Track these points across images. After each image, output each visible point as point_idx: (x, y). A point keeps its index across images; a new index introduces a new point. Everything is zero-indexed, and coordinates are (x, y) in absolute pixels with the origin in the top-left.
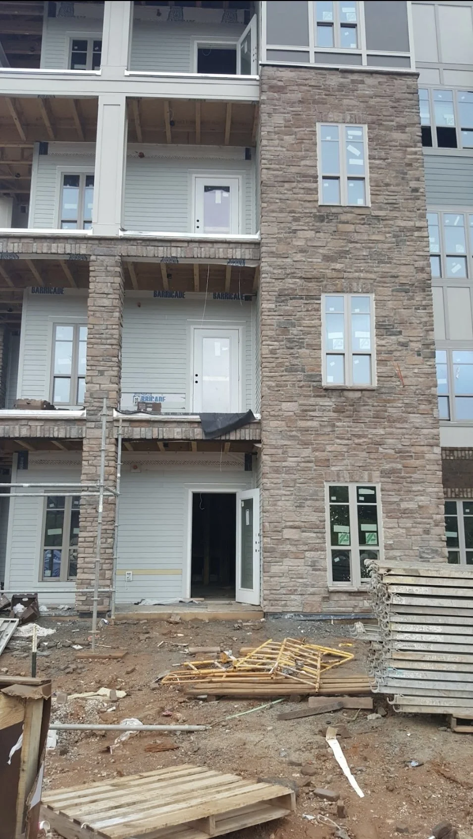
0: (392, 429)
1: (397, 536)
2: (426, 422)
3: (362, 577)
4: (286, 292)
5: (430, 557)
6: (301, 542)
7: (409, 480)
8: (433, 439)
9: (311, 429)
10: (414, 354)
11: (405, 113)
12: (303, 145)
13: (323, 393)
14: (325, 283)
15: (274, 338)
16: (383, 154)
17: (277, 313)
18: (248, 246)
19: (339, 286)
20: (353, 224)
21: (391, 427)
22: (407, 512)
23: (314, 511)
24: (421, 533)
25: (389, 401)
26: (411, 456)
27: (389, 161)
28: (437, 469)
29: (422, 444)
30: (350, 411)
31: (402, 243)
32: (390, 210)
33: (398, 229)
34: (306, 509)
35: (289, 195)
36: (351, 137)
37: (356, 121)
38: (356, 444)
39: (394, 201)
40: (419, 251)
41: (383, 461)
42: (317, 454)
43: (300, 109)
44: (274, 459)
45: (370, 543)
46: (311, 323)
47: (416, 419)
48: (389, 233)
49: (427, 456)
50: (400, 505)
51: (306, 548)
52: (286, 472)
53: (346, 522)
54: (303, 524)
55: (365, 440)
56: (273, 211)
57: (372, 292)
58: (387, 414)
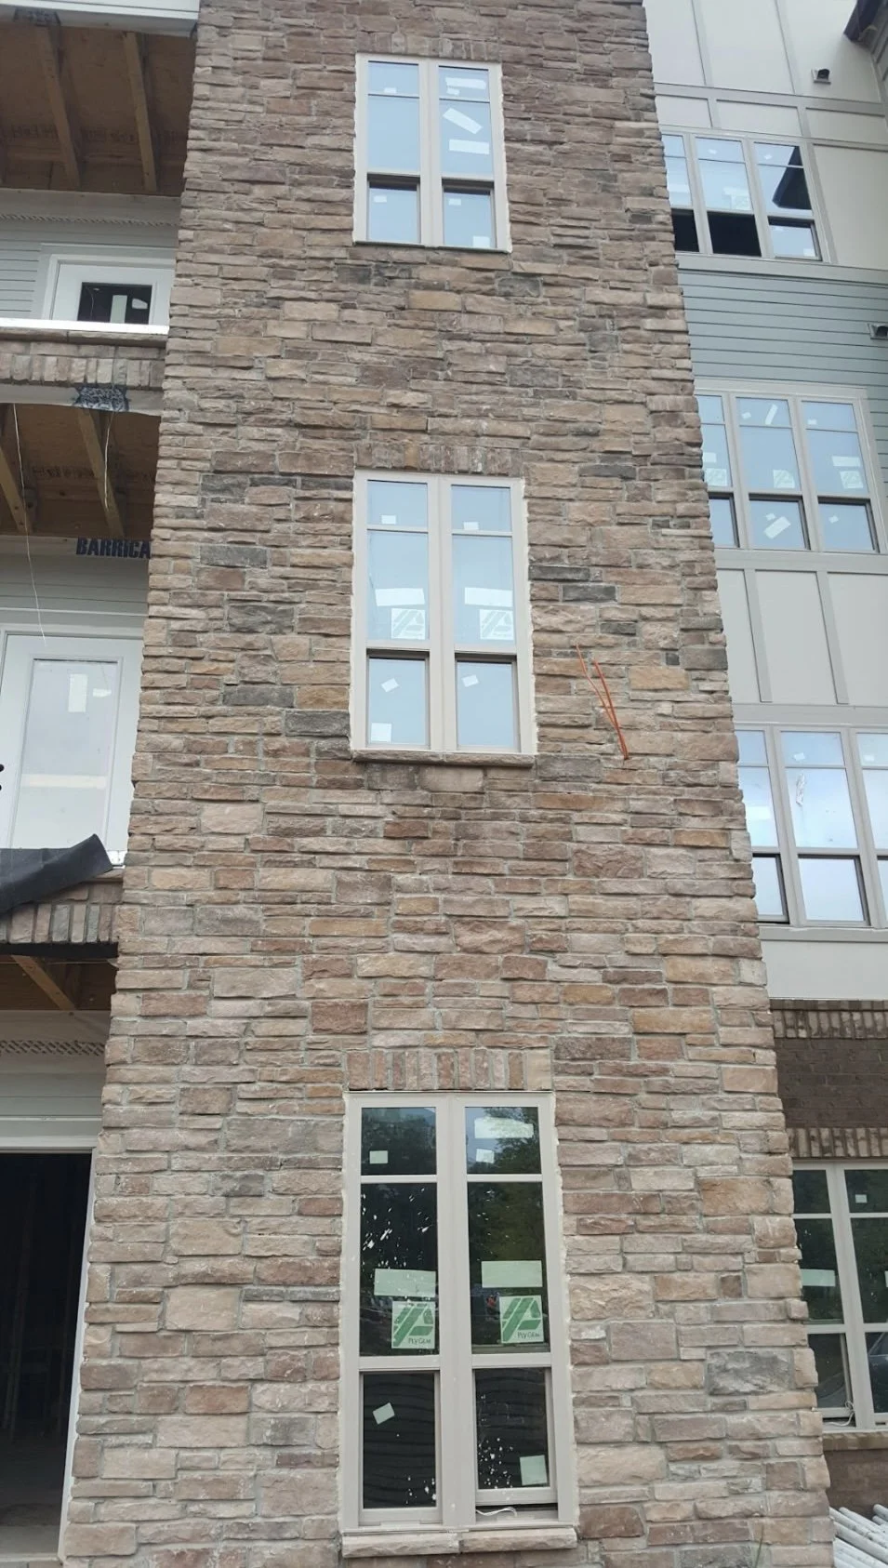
0: (591, 899)
1: (618, 1305)
2: (707, 876)
3: (482, 1485)
4: (239, 463)
5: (748, 1387)
6: (237, 1345)
7: (657, 1081)
8: (734, 932)
9: (305, 897)
10: (656, 656)
11: (606, 45)
12: (314, 102)
13: (354, 775)
14: (366, 441)
15: (190, 596)
16: (546, 131)
17: (204, 523)
18: (135, 352)
19: (411, 451)
20: (458, 292)
21: (586, 890)
22: (655, 1206)
23: (300, 1214)
24: (712, 1292)
25: (577, 805)
26: (663, 992)
27: (565, 147)
28: (758, 1041)
29: (698, 949)
30: (445, 834)
31: (606, 345)
32: (570, 263)
33: (593, 310)
34: (266, 1205)
35: (264, 213)
36: (456, 92)
37: (465, 56)
38: (465, 950)
39: (581, 241)
40: (661, 368)
41: (563, 1010)
42: (322, 985)
43: (310, 22)
44: (154, 1006)
45: (515, 1338)
46: (319, 556)
47: (671, 864)
48: (568, 319)
49: (719, 994)
50: (627, 1179)
51: (255, 1367)
52: (198, 1056)
53: (422, 1255)
54: (249, 1267)
55: (499, 935)
56: (212, 250)
57: (517, 476)
58: (574, 846)
